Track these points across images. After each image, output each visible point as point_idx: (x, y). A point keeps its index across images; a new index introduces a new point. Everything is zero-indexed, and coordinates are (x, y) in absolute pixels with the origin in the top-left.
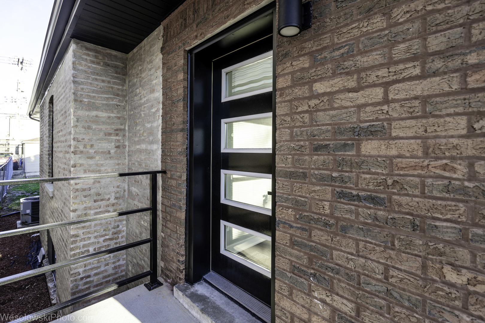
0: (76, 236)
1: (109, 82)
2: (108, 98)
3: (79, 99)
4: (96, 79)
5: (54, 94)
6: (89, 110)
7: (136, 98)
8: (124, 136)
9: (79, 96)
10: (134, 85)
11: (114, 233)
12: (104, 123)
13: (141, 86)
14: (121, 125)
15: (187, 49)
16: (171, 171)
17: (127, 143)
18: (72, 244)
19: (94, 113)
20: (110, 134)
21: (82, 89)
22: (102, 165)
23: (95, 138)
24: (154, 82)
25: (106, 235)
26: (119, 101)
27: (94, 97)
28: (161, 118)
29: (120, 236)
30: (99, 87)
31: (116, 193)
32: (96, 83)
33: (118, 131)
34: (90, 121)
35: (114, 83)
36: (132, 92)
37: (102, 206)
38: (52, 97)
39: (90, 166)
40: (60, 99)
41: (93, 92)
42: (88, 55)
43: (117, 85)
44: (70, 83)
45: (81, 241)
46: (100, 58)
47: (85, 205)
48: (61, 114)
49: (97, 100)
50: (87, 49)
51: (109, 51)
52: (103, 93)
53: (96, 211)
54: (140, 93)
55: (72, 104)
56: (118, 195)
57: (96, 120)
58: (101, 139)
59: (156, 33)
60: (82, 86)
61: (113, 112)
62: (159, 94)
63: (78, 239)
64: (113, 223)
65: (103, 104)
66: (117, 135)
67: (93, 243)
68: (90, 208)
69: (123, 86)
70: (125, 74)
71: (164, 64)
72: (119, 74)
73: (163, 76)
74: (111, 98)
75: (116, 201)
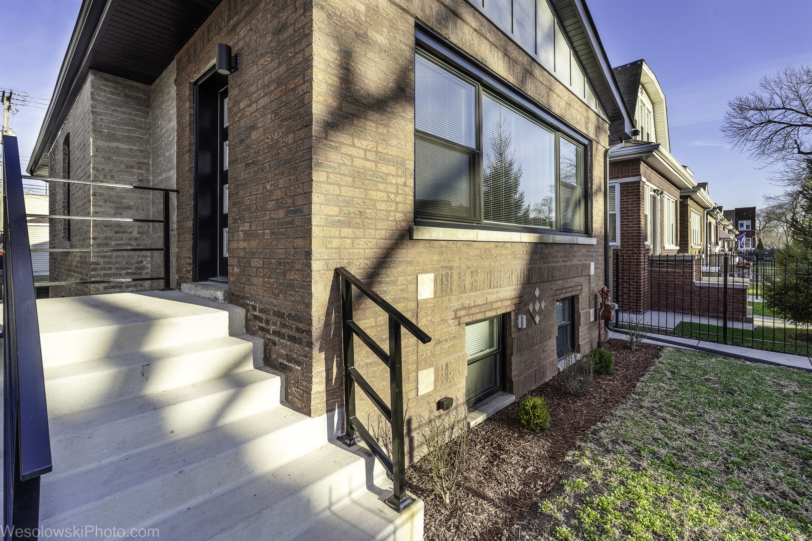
0: (96, 264)
1: (130, 114)
2: (129, 130)
3: (98, 130)
4: (116, 110)
5: (71, 131)
6: (110, 141)
7: (158, 130)
8: (148, 170)
9: (98, 126)
10: (156, 117)
11: (137, 268)
12: (125, 155)
13: (161, 117)
14: (145, 158)
15: (192, 81)
16: (182, 189)
17: (151, 178)
18: (93, 271)
19: (115, 144)
20: (132, 167)
21: (102, 119)
22: (124, 197)
23: (115, 169)
24: (171, 112)
25: (128, 268)
26: (142, 134)
27: (114, 128)
28: (176, 144)
29: (144, 272)
30: (119, 118)
31: (139, 228)
32: (116, 114)
33: (140, 165)
34: (110, 152)
35: (136, 115)
36: (155, 124)
37: (124, 238)
38: (68, 134)
39: (111, 196)
40: (78, 134)
41: (113, 124)
42: (107, 86)
43: (139, 117)
44: (89, 114)
45: (102, 269)
46: (120, 89)
47: (105, 235)
48: (79, 149)
49: (118, 131)
50: (106, 80)
51: (130, 82)
52: (124, 124)
53: (117, 242)
54: (161, 125)
55: (91, 134)
56: (141, 230)
57: (117, 151)
58: (122, 171)
59: (172, 66)
60: (101, 117)
61: (135, 145)
62: (174, 123)
63: (98, 267)
64: (136, 257)
65: (124, 136)
66: (140, 168)
67: (114, 274)
68: (111, 239)
69: (146, 118)
70: (149, 106)
71: (177, 94)
72: (142, 106)
73: (177, 106)
74: (132, 130)
75: (139, 235)
